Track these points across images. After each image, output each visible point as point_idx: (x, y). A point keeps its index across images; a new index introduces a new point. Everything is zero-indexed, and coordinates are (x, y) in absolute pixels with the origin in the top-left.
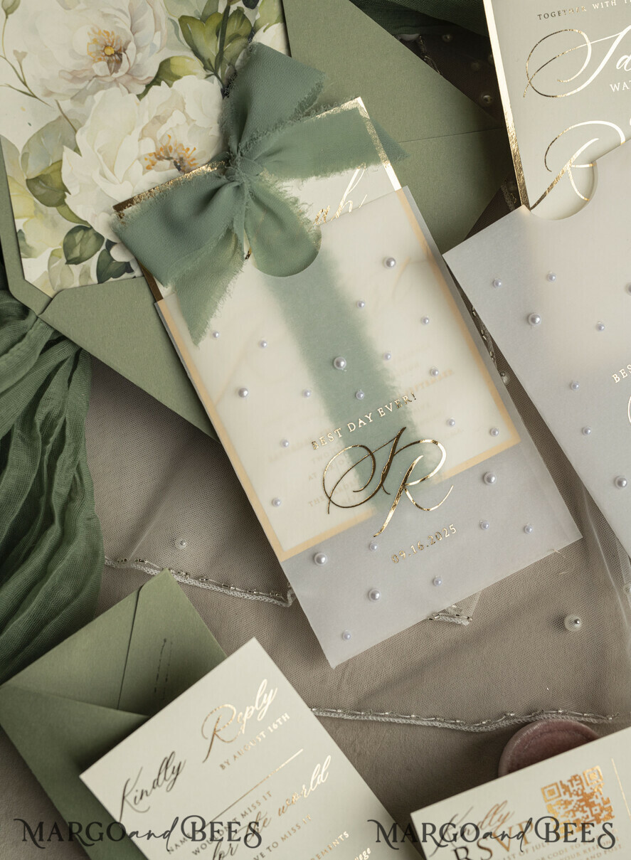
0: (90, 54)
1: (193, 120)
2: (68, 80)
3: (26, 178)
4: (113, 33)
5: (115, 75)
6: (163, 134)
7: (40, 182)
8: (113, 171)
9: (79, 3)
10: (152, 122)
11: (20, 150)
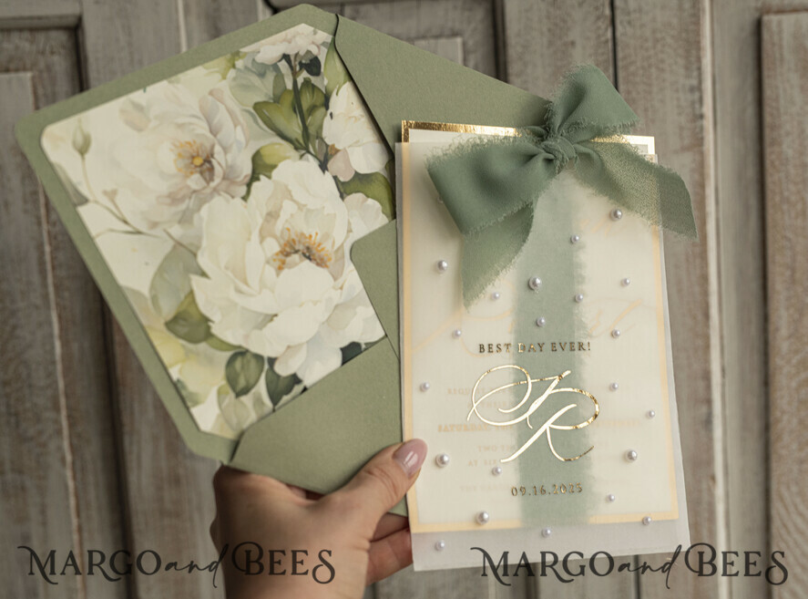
0: (180, 170)
1: (305, 205)
2: (169, 204)
3: (162, 321)
4: (194, 142)
5: (213, 184)
6: (280, 228)
7: (180, 320)
8: (246, 283)
9: (150, 120)
10: (266, 220)
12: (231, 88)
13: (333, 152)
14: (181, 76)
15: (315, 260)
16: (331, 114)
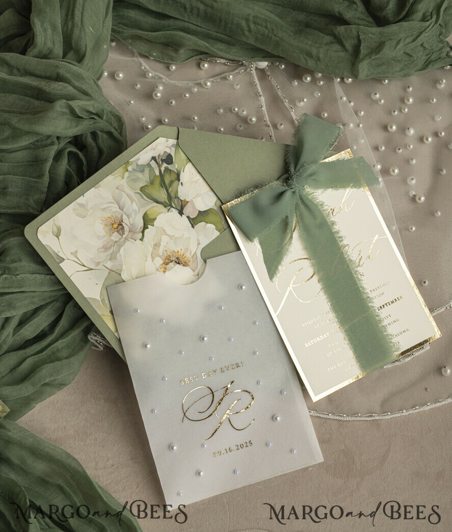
0: (107, 233)
1: (173, 236)
2: (103, 252)
4: (112, 216)
5: (124, 236)
6: (162, 251)
9: (88, 211)
10: (154, 248)
11: (99, 300)
12: (127, 183)
13: (186, 203)
14: (101, 183)
15: (182, 263)
16: (182, 183)
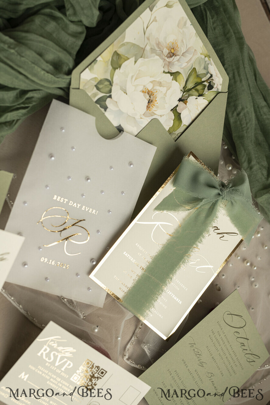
0: (168, 45)
1: (166, 96)
2: (156, 43)
3: (116, 50)
4: (178, 48)
5: (166, 58)
6: (156, 88)
7: (118, 57)
8: (135, 80)
9: (182, 29)
10: (158, 82)
12: (198, 57)
13: (185, 102)
14: (198, 38)
15: (148, 105)
16: (197, 98)
